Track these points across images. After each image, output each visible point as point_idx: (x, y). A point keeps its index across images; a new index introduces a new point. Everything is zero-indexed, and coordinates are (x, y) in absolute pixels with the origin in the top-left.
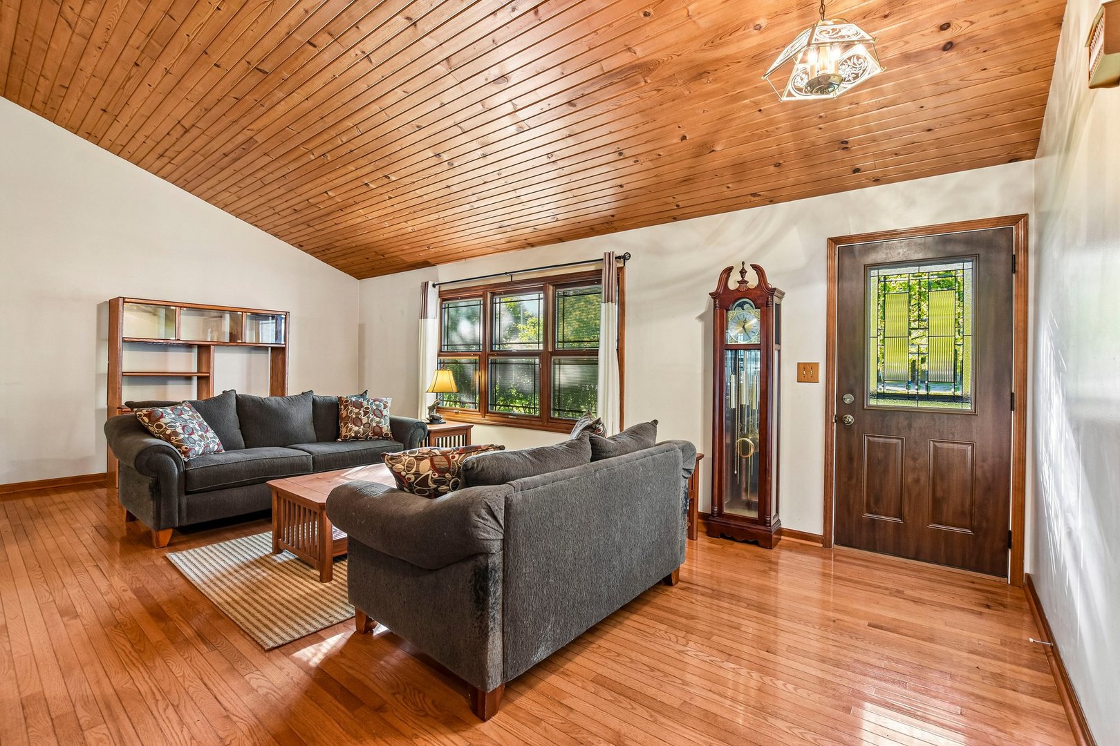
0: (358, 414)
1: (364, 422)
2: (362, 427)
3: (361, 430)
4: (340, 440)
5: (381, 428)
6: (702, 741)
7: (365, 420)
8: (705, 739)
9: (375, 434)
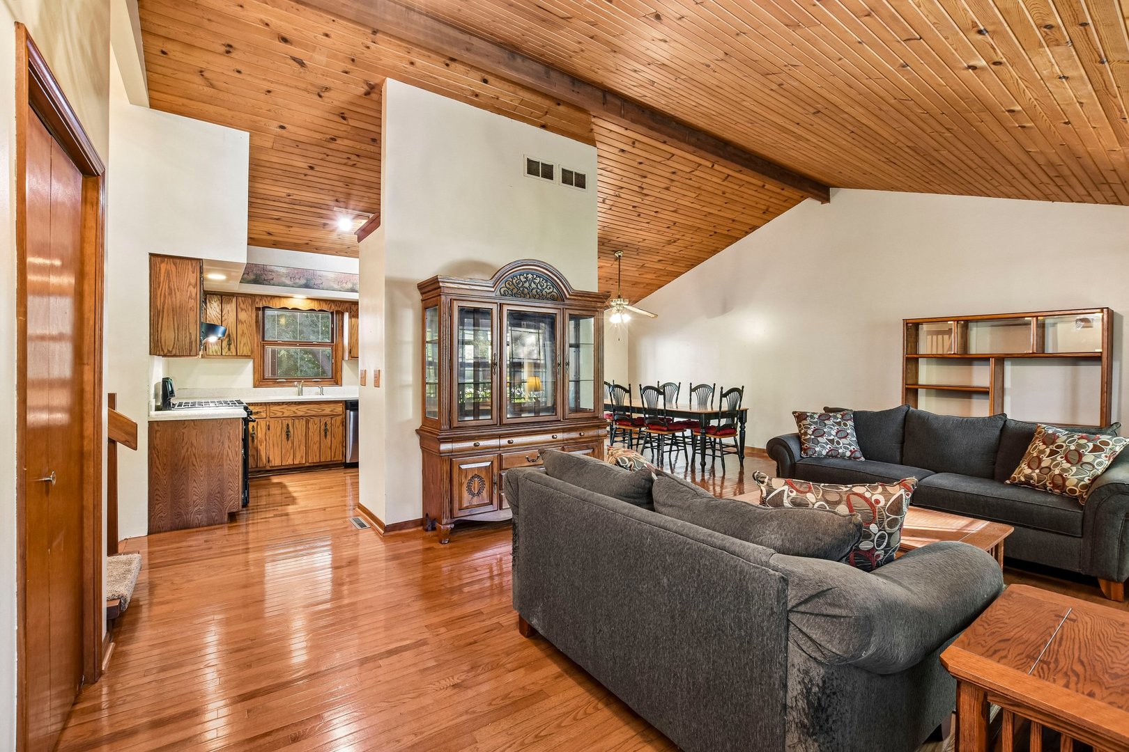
0: (1043, 452)
1: (1043, 465)
2: (1037, 471)
3: (1034, 475)
4: (1008, 482)
5: (1064, 480)
6: (425, 732)
7: (1046, 462)
8: (426, 734)
9: (1055, 486)
